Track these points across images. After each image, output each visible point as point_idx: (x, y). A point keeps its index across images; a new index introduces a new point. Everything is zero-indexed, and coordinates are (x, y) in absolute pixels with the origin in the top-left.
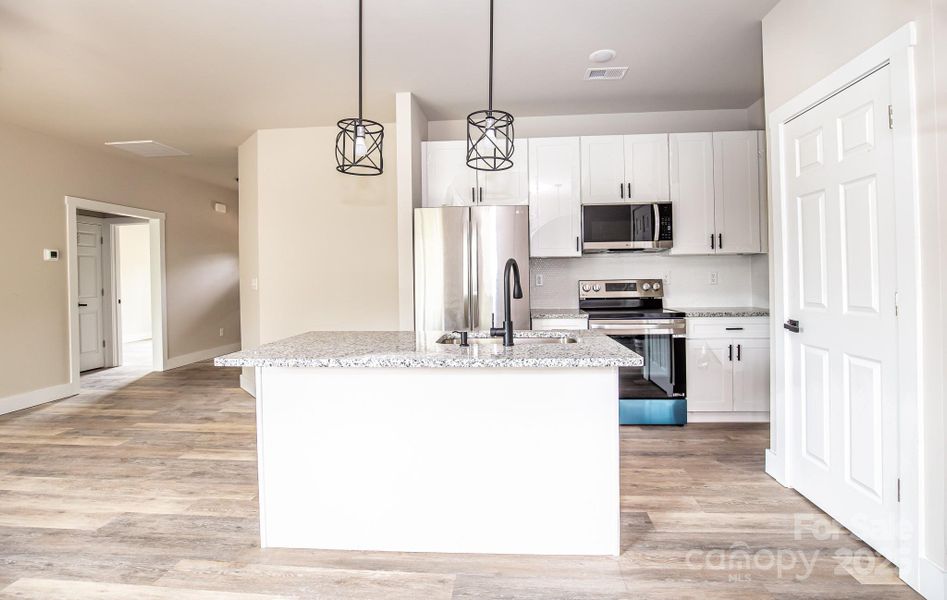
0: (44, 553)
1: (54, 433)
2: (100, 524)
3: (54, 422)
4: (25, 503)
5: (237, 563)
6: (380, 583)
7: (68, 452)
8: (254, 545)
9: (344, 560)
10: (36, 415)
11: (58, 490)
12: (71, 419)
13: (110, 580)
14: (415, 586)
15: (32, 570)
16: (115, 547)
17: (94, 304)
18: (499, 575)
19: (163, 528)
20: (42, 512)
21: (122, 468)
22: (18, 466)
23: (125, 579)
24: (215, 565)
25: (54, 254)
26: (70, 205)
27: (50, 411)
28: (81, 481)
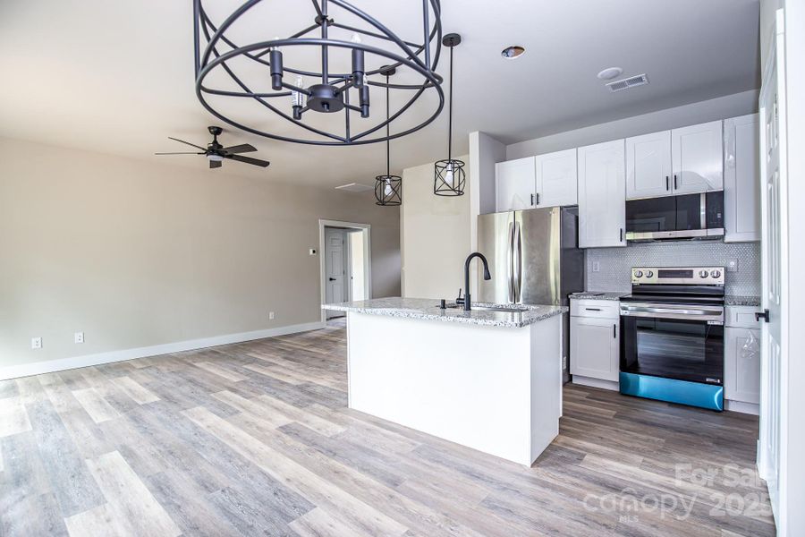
0: (274, 388)
1: (304, 345)
2: (299, 383)
3: (309, 339)
4: (280, 370)
5: (335, 410)
6: (385, 435)
7: (305, 353)
8: (347, 406)
9: (379, 423)
10: (304, 336)
11: (293, 367)
12: (317, 339)
13: (289, 403)
14: (399, 442)
15: (269, 393)
16: (297, 393)
17: (339, 279)
18: (445, 451)
19: (319, 390)
20: (283, 374)
21: (321, 364)
22: (286, 355)
23: (294, 404)
24: (326, 409)
25: (314, 252)
26: (322, 223)
27: (310, 335)
28: (303, 365)
